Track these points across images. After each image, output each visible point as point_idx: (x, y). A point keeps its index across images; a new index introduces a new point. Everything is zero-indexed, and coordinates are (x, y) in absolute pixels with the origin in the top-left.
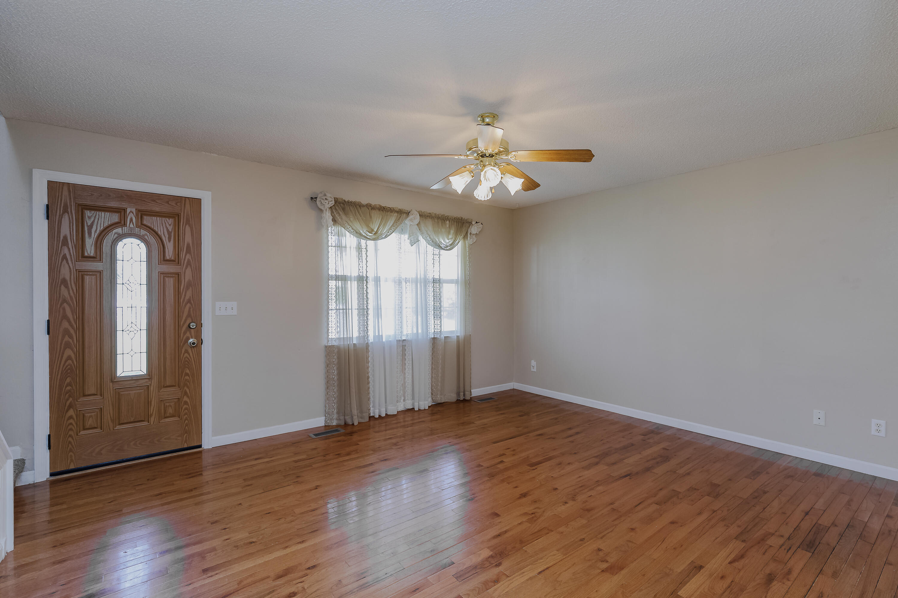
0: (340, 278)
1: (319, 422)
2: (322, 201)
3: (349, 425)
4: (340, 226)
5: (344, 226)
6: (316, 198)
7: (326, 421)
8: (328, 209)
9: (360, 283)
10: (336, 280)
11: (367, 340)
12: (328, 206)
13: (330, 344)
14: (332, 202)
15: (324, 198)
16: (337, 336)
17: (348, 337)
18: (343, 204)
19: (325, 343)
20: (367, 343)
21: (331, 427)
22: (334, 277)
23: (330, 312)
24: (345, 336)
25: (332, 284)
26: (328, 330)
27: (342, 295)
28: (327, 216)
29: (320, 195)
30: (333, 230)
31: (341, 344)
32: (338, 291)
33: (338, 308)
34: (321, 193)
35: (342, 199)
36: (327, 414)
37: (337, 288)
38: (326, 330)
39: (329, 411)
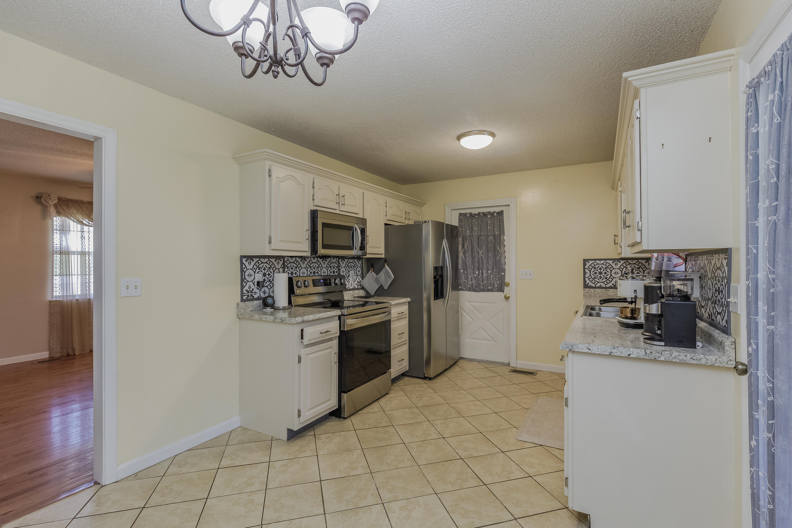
0: (64, 253)
1: (45, 355)
2: (46, 199)
3: (71, 355)
4: (64, 216)
5: (67, 217)
6: (41, 197)
7: (50, 354)
8: (52, 206)
9: (83, 256)
10: (60, 254)
11: (90, 296)
12: (51, 203)
13: (54, 299)
14: (55, 201)
15: (48, 197)
16: (61, 294)
17: (71, 294)
18: (66, 201)
19: (49, 298)
20: (89, 299)
21: (55, 358)
22: (58, 253)
23: (55, 277)
24: (68, 294)
25: (57, 258)
26: (53, 290)
27: (66, 266)
28: (52, 210)
29: (44, 196)
30: (57, 221)
31: (64, 299)
32: (62, 262)
33: (62, 274)
34: (46, 193)
35: (65, 198)
36: (50, 349)
37: (61, 260)
38: (51, 290)
39: (53, 346)
